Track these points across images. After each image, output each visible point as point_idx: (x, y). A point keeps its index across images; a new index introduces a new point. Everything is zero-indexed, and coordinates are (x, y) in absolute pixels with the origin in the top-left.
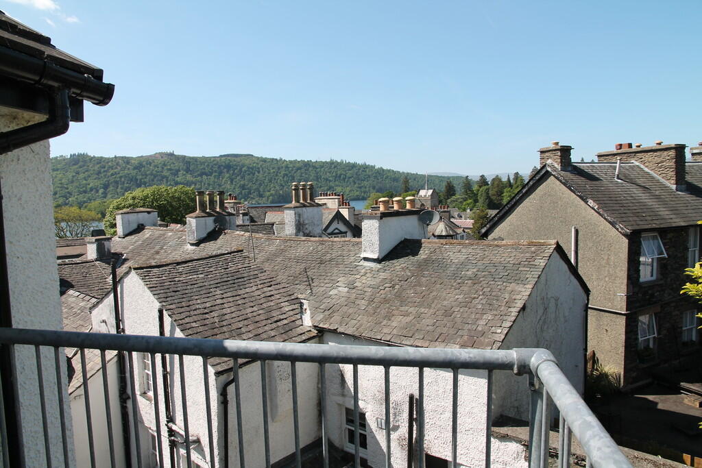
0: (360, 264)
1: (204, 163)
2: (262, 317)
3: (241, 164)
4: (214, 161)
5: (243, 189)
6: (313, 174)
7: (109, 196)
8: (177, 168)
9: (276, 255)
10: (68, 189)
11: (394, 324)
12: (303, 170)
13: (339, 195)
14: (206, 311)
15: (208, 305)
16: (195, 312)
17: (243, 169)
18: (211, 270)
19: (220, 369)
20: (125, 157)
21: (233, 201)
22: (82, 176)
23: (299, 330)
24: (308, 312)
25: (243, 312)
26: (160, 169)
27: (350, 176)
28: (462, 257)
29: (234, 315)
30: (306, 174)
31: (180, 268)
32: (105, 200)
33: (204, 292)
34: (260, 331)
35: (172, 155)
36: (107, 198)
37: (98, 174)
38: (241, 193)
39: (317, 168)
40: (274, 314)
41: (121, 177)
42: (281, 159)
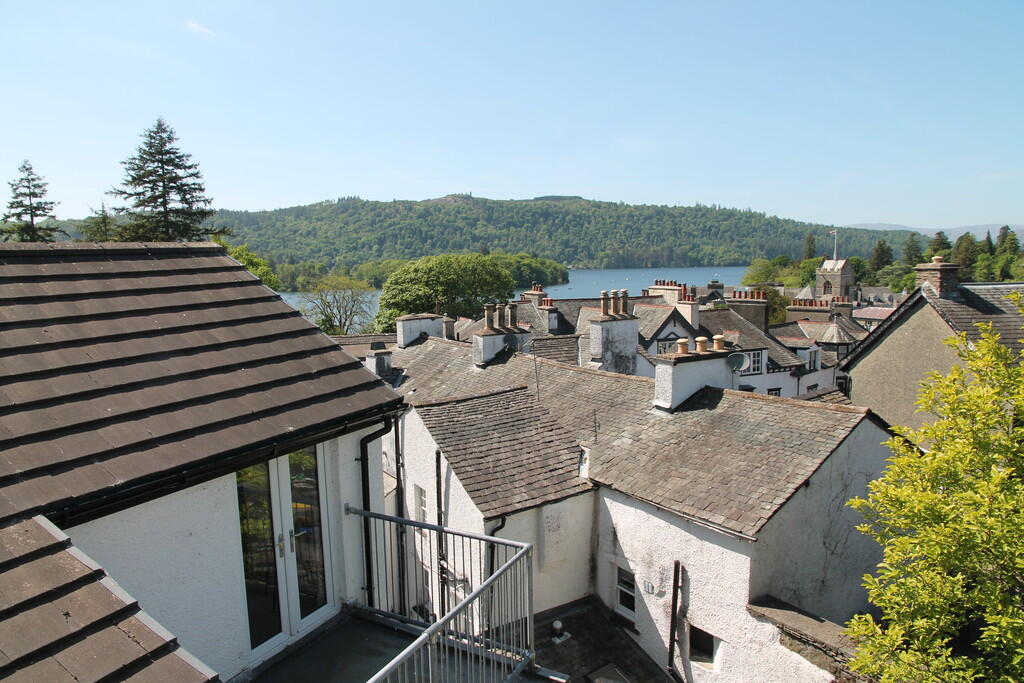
0: (652, 412)
1: (512, 208)
2: (537, 465)
3: (564, 210)
4: (526, 206)
5: (567, 247)
6: (669, 226)
7: (385, 255)
8: (475, 216)
9: (566, 390)
10: (333, 244)
11: (669, 486)
12: (654, 220)
13: (680, 285)
14: (482, 455)
15: (484, 448)
16: (471, 456)
17: (567, 218)
18: (492, 409)
19: (489, 516)
20: (407, 202)
21: (538, 293)
22: (351, 227)
23: (574, 482)
24: (588, 461)
25: (519, 458)
26: (452, 218)
27: (726, 229)
28: (760, 416)
29: (509, 461)
30: (658, 225)
31: (460, 407)
32: (380, 260)
33: (482, 434)
34: (534, 479)
35: (468, 197)
36: (382, 258)
37: (372, 225)
38: (562, 253)
39: (675, 217)
40: (550, 462)
41: (401, 229)
42: (622, 204)
